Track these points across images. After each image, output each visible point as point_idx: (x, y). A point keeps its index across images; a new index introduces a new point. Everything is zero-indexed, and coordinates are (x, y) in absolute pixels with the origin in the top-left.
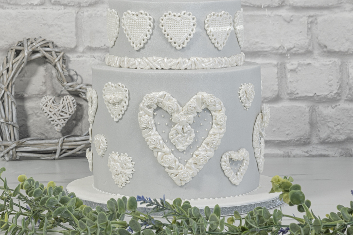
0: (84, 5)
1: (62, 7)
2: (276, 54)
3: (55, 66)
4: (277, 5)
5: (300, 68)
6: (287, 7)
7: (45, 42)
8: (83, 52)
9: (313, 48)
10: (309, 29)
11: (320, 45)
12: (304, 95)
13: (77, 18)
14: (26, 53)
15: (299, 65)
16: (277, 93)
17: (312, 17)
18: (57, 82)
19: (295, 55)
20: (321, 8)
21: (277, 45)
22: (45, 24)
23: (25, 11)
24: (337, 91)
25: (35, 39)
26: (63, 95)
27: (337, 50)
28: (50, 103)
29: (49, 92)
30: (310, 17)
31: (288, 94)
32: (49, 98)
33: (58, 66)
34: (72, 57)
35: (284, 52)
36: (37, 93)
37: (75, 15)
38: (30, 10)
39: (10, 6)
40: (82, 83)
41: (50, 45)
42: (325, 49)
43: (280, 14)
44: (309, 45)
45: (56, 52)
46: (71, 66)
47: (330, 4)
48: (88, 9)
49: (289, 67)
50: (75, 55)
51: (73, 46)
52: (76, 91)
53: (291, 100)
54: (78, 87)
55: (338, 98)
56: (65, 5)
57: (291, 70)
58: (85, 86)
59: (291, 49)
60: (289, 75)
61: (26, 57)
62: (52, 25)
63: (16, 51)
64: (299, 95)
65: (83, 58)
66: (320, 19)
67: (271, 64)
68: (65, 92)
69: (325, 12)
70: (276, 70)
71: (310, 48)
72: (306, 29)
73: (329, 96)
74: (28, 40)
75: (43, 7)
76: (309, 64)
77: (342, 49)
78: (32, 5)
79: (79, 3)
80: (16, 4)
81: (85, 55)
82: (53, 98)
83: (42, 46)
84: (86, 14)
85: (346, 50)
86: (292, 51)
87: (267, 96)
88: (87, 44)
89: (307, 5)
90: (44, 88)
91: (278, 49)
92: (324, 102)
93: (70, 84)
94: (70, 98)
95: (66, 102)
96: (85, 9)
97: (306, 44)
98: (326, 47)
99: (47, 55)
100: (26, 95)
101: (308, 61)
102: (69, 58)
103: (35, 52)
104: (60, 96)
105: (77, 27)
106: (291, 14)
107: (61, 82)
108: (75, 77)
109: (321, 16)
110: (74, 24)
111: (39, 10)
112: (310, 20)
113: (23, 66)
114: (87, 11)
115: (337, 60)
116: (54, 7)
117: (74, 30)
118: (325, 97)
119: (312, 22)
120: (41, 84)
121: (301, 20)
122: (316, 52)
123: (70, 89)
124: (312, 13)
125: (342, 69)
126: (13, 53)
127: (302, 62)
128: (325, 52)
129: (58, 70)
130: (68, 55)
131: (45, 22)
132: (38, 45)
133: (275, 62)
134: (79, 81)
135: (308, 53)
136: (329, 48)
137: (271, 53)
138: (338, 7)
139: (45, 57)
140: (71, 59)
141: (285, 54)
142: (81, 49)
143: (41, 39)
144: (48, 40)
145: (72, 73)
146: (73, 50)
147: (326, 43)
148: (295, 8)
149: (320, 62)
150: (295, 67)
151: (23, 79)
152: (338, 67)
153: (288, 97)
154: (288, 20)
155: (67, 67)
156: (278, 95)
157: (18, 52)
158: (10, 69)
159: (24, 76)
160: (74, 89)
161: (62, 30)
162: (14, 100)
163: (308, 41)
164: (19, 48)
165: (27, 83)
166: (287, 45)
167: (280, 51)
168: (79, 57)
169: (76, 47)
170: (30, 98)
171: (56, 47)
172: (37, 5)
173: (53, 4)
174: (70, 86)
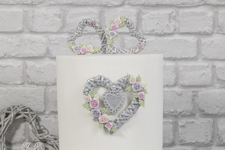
0: (50, 84)
1: (36, 86)
2: (172, 116)
3: (31, 123)
4: (172, 84)
5: (187, 125)
6: (179, 86)
7: (24, 108)
8: (49, 114)
9: (196, 112)
10: (193, 100)
11: (200, 110)
12: (189, 142)
13: (45, 93)
14: (12, 115)
15: (187, 122)
16: (172, 140)
17: (195, 92)
18: (32, 133)
19: (184, 116)
20: (201, 86)
21: (173, 110)
22: (24, 97)
23: (12, 88)
24: (210, 139)
25: (18, 106)
26: (36, 142)
27: (211, 113)
28: (28, 147)
29: (27, 140)
30: (193, 92)
31: (180, 141)
32: (27, 144)
33: (33, 123)
34: (42, 118)
35: (177, 114)
36: (19, 140)
37: (44, 91)
38: (15, 88)
39: (2, 85)
40: (48, 134)
41: (28, 110)
42: (203, 113)
43: (174, 90)
44: (193, 110)
45: (32, 115)
46: (41, 123)
47: (206, 84)
48: (52, 87)
49: (180, 124)
50: (44, 116)
51: (42, 111)
52: (44, 139)
53: (181, 145)
54: (46, 136)
55: (211, 144)
56: (38, 85)
57: (182, 126)
58: (50, 136)
59: (182, 112)
60: (180, 129)
61: (12, 118)
62: (29, 97)
63: (6, 114)
64: (187, 142)
65: (49, 118)
66: (200, 93)
67: (169, 122)
68: (37, 140)
69: (203, 89)
70: (172, 126)
71: (194, 112)
72: (191, 100)
73: (206, 143)
74: (14, 107)
75: (23, 86)
76: (193, 122)
77: (214, 113)
78: (16, 84)
79: (46, 83)
80: (6, 84)
81: (50, 116)
82: (30, 144)
83: (22, 111)
84: (51, 90)
85: (216, 113)
86: (182, 114)
87: (166, 143)
88: (52, 109)
89: (191, 84)
90: (24, 137)
91: (173, 113)
92: (203, 146)
93: (40, 135)
94: (41, 144)
95: (38, 147)
96: (50, 87)
97: (191, 109)
98: (203, 111)
99: (26, 116)
100: (12, 142)
101: (192, 120)
102: (40, 118)
103: (18, 115)
104: (34, 142)
105: (45, 98)
106: (181, 90)
107: (35, 134)
108: (44, 130)
109: (200, 91)
110: (43, 96)
111: (21, 88)
112: (194, 94)
113: (10, 123)
114: (52, 88)
115: (211, 120)
116: (30, 86)
117: (43, 100)
118: (203, 143)
119: (194, 95)
120: (22, 135)
121: (188, 94)
122: (197, 114)
123: (41, 138)
124: (195, 89)
125: (214, 126)
126: (4, 115)
127: (188, 121)
128: (203, 114)
129: (33, 126)
130: (40, 116)
131: (24, 95)
132: (20, 110)
133: (171, 121)
134: (46, 133)
135: (192, 115)
136: (206, 112)
137: (169, 115)
138: (211, 86)
139: (25, 118)
140: (42, 119)
141: (178, 116)
142: (47, 113)
143: (22, 106)
144: (27, 107)
145: (42, 128)
146: (43, 113)
147: (204, 109)
148: (184, 86)
149: (200, 121)
150: (184, 124)
151: (11, 131)
152: (211, 124)
153: (179, 143)
154: (179, 94)
155: (38, 124)
156: (173, 142)
157: (7, 115)
158: (2, 125)
159: (11, 130)
160: (43, 138)
161: (36, 100)
162: (5, 145)
163: (192, 107)
164: (8, 112)
165: (13, 134)
166: (179, 110)
167: (175, 114)
168: (46, 117)
169: (44, 111)
170: (15, 143)
171: (32, 111)
172: (19, 84)
173: (30, 84)
174: (41, 136)
